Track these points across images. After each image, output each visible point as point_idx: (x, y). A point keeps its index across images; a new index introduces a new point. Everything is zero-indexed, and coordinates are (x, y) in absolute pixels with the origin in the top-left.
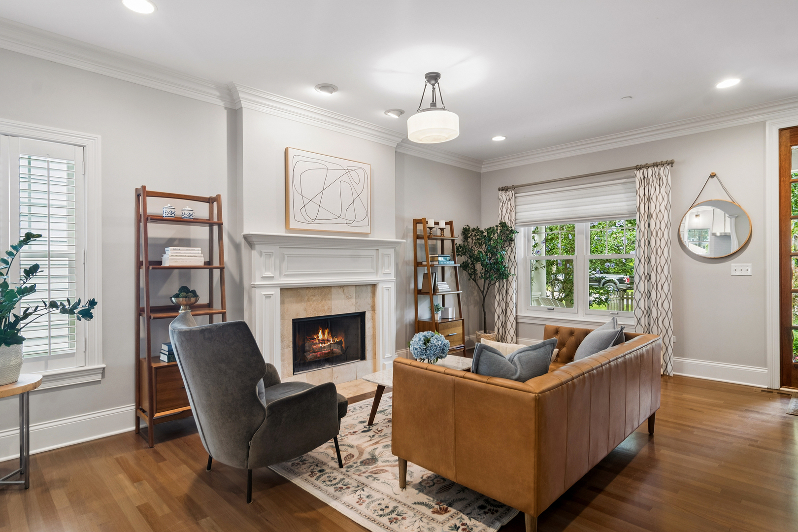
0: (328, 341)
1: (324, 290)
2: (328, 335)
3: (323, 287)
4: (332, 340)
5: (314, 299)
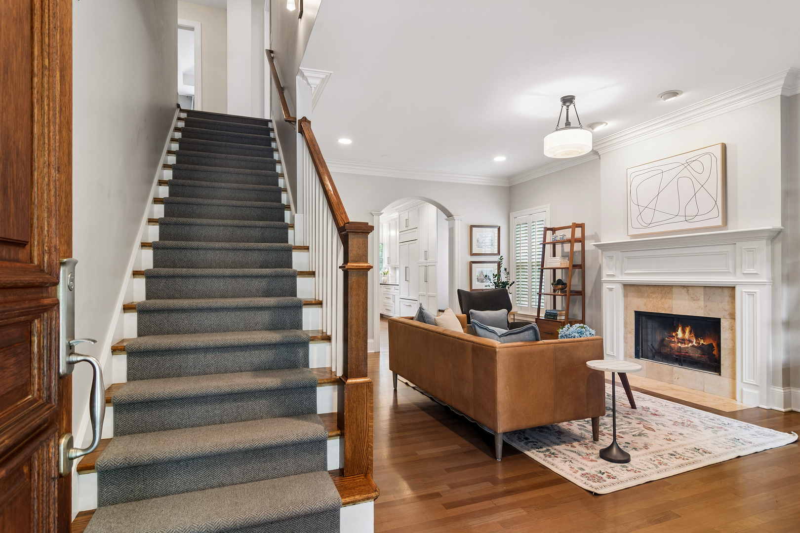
0: (690, 341)
1: (665, 289)
2: (690, 334)
3: (664, 286)
4: (695, 341)
5: (654, 296)
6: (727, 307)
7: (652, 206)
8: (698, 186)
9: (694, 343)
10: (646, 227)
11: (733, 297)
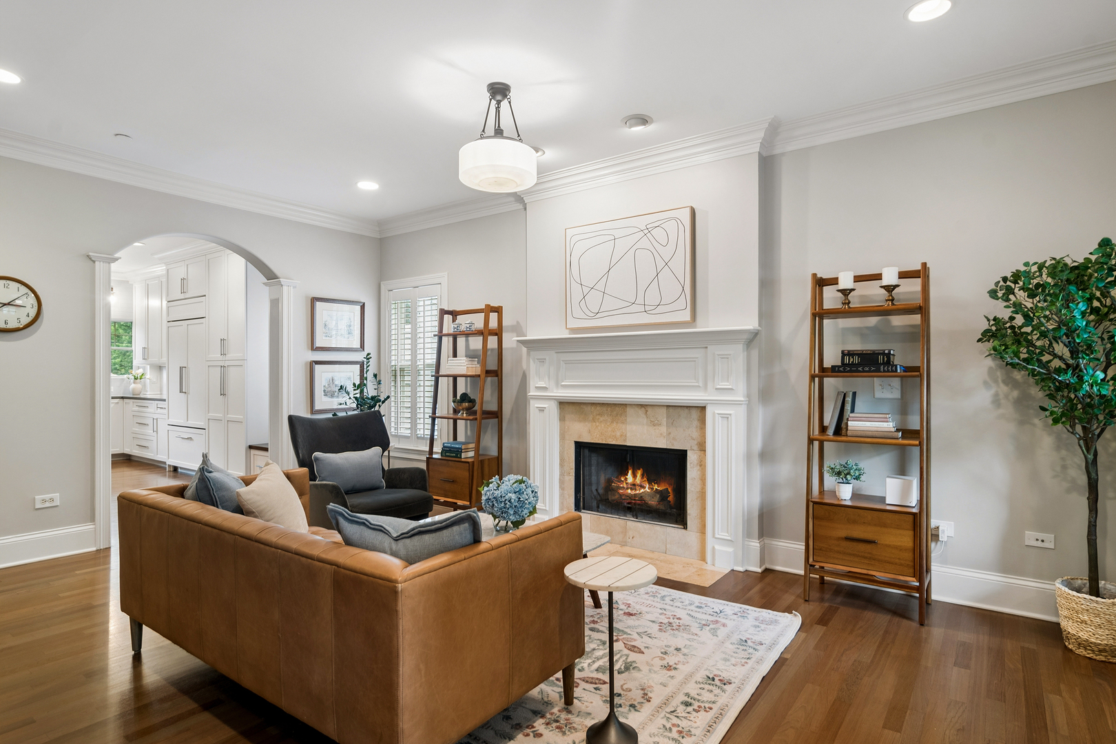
0: (642, 487)
1: (616, 409)
2: (642, 478)
3: (615, 405)
4: (647, 486)
5: (601, 419)
6: (695, 434)
7: (600, 286)
8: (661, 264)
9: (647, 489)
10: (592, 318)
11: (703, 421)
